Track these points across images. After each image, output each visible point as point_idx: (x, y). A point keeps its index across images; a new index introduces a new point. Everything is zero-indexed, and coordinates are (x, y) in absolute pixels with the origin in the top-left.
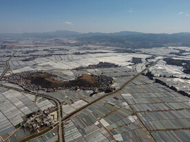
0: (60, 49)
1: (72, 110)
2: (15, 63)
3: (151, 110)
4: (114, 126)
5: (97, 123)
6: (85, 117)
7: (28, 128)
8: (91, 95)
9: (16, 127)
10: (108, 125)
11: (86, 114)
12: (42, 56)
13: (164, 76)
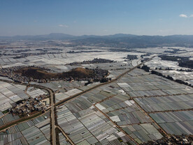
0: (54, 49)
1: (66, 97)
2: (6, 60)
3: (148, 95)
4: (111, 109)
5: (92, 107)
6: (80, 102)
7: (17, 113)
8: (86, 84)
9: (3, 112)
10: (104, 108)
11: (81, 100)
12: (35, 54)
13: (160, 69)
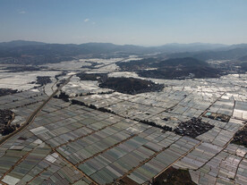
3: (73, 139)
10: (17, 180)
13: (81, 95)
